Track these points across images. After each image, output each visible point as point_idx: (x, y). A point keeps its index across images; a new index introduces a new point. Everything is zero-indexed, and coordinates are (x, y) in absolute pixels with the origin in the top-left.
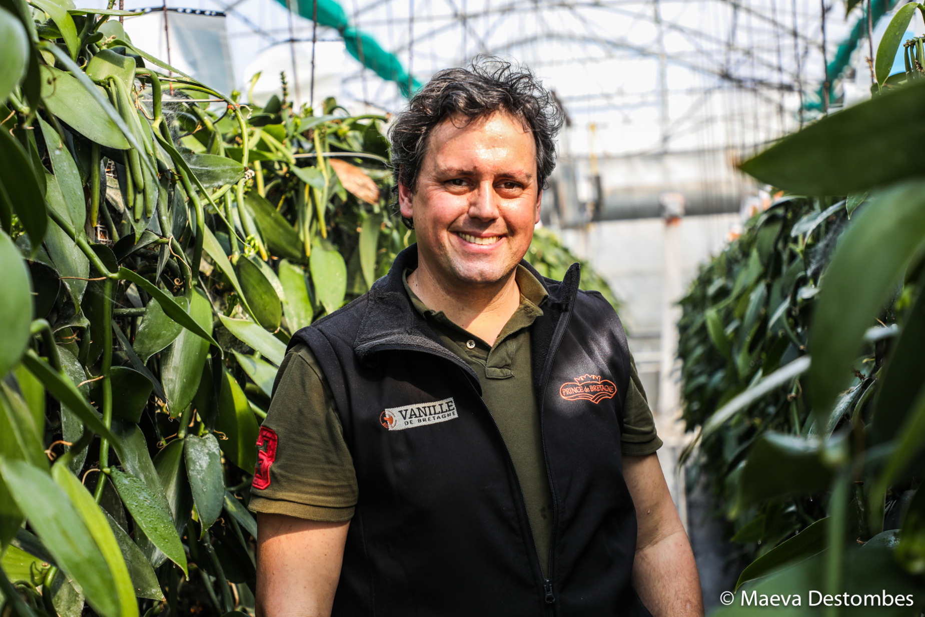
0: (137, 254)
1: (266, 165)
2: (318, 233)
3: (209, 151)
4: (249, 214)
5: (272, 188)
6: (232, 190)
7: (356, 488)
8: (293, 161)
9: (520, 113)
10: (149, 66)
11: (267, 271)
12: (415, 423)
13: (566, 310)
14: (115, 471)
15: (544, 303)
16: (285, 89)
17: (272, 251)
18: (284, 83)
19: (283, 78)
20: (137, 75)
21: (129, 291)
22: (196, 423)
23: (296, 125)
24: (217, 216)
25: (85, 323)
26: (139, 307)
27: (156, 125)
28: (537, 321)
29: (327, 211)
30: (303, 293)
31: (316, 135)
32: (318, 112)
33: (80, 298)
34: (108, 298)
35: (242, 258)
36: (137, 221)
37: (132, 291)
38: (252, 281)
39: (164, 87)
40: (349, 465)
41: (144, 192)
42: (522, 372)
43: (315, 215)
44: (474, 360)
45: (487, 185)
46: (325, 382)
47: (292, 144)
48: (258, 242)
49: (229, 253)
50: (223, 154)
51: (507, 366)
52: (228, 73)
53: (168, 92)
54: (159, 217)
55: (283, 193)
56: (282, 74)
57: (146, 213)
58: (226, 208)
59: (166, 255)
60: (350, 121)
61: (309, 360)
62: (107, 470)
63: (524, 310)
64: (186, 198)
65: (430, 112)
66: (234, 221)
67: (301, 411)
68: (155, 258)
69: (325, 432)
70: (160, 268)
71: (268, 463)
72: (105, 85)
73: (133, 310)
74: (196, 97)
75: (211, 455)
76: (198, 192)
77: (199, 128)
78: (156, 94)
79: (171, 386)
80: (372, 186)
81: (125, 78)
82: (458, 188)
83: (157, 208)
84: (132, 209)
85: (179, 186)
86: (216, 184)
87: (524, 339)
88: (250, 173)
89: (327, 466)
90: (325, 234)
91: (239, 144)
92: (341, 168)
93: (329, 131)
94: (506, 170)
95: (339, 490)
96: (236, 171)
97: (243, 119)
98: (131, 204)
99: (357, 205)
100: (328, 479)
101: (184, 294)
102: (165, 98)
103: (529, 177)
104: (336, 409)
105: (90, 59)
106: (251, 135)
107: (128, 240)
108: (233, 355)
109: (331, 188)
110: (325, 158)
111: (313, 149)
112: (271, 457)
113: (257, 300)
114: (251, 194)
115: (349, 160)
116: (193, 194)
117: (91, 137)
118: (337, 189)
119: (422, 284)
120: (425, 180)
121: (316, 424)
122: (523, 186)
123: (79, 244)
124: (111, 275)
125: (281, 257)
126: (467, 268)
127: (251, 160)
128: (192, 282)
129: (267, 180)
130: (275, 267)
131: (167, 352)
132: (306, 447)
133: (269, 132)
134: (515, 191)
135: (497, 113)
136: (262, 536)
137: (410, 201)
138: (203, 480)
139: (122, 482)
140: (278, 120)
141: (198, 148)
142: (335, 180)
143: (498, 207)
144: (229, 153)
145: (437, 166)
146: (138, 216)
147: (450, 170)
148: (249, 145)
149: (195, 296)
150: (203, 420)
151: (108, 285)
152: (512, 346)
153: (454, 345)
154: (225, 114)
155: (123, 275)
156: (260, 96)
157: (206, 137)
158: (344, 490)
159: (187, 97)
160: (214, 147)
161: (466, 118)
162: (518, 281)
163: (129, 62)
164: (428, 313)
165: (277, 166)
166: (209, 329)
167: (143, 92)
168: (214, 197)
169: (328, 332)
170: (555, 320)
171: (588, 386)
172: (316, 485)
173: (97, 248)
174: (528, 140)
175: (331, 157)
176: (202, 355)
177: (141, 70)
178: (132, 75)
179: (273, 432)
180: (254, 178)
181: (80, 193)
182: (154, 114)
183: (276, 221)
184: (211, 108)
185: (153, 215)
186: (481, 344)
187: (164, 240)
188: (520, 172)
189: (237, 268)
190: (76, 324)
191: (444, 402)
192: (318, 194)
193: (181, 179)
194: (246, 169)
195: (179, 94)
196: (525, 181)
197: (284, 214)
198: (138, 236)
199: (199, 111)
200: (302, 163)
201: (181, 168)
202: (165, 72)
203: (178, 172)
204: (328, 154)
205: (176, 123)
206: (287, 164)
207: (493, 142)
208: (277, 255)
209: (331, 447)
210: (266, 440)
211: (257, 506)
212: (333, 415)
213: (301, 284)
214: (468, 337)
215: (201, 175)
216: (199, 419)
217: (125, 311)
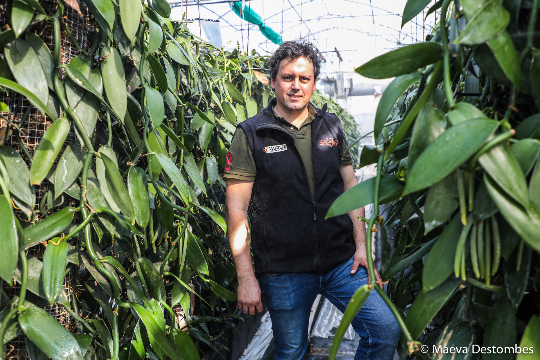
0: (191, 99)
1: (232, 72)
2: (249, 95)
3: (214, 67)
4: (226, 87)
5: (234, 79)
6: (221, 80)
7: (256, 171)
8: (241, 71)
9: (308, 56)
10: (195, 39)
11: (232, 106)
12: (274, 151)
13: (322, 118)
14: (185, 165)
15: (316, 116)
16: (238, 47)
17: (233, 100)
18: (238, 45)
19: (238, 43)
20: (192, 42)
21: (188, 111)
22: (209, 154)
23: (242, 59)
24: (216, 88)
25: (176, 119)
26: (191, 115)
27: (197, 58)
28: (313, 121)
29: (252, 88)
30: (243, 114)
31: (248, 62)
32: (250, 54)
33: (174, 112)
34: (183, 112)
35: (224, 101)
36: (191, 88)
37: (189, 111)
38: (227, 109)
39: (200, 45)
40: (254, 164)
41: (194, 79)
42: (308, 137)
43: (248, 89)
44: (293, 132)
45: (297, 79)
46: (247, 138)
47: (241, 65)
48: (229, 96)
49: (220, 100)
50: (218, 68)
51: (303, 135)
52: (220, 41)
53: (201, 47)
54: (198, 88)
55: (237, 81)
56: (238, 42)
57: (194, 85)
58: (219, 85)
59: (200, 99)
60: (260, 57)
61: (242, 132)
62: (182, 164)
63: (310, 117)
64: (206, 82)
65: (280, 56)
66: (221, 90)
67: (239, 148)
68: (197, 101)
69: (246, 154)
70: (198, 103)
71: (229, 163)
72: (182, 45)
73: (190, 117)
74: (210, 49)
75: (213, 163)
76: (210, 80)
77: (211, 59)
78: (197, 48)
79: (201, 140)
80: (267, 79)
81: (188, 43)
82: (288, 80)
83: (198, 85)
84: (190, 84)
85: (204, 78)
86: (216, 77)
87: (309, 126)
88: (227, 74)
89: (247, 164)
90: (251, 95)
91: (223, 65)
92: (257, 74)
93: (253, 61)
94: (303, 75)
95: (250, 171)
96: (222, 73)
97: (225, 56)
98: (190, 83)
99: (262, 86)
100: (247, 168)
101: (206, 112)
102: (200, 49)
103: (310, 76)
104: (250, 147)
105: (177, 37)
106: (227, 62)
107: (189, 94)
108: (221, 132)
109: (253, 80)
110: (251, 70)
111: (247, 67)
112: (230, 161)
113: (228, 115)
114: (227, 81)
115: (259, 71)
116: (209, 80)
117: (178, 61)
118: (255, 80)
119: (277, 110)
120: (278, 77)
121: (243, 151)
122: (308, 79)
123: (174, 95)
124: (184, 105)
125: (237, 102)
126: (291, 105)
127: (227, 70)
128: (208, 108)
129: (232, 77)
130: (235, 106)
131: (200, 129)
132: (241, 158)
133: (233, 61)
134: (306, 81)
135: (301, 57)
136: (227, 185)
137: (274, 84)
138: (211, 170)
139: (187, 168)
140: (236, 57)
141: (210, 66)
142: (254, 77)
143: (300, 86)
144: (220, 67)
145: (282, 73)
146: (192, 87)
147: (286, 74)
148: (227, 65)
149: (209, 112)
150: (211, 152)
151: (183, 108)
152: (305, 128)
153: (287, 128)
154: (219, 55)
155: (188, 105)
156: (230, 49)
157: (213, 62)
158: (252, 171)
159: (207, 49)
160: (215, 65)
161: (291, 58)
162: (308, 108)
163: (189, 37)
164: (279, 118)
165: (236, 72)
166: (214, 122)
167: (193, 47)
168: (215, 82)
169: (248, 124)
170: (319, 121)
171: (329, 141)
172: (243, 170)
173: (179, 96)
174: (311, 65)
175: (254, 70)
176: (211, 132)
177: (193, 40)
178: (190, 42)
179: (231, 154)
180: (228, 76)
181: (175, 79)
182: (197, 54)
183: (235, 90)
184: (214, 53)
185: (196, 87)
186: (295, 128)
187: (200, 94)
188: (307, 75)
189: (222, 105)
190: (173, 120)
191: (283, 145)
192: (249, 81)
193: (205, 75)
194: (225, 73)
195: (204, 48)
196: (309, 78)
197: (238, 88)
198: (192, 93)
199: (211, 54)
200: (244, 71)
201: (205, 72)
202: (200, 41)
203: (204, 73)
204: (252, 68)
205: (203, 58)
206: (239, 72)
207: (300, 66)
208: (235, 102)
209: (248, 158)
210: (229, 156)
211: (226, 176)
212: (249, 148)
213: (243, 111)
214: (291, 125)
215: (211, 74)
216: (210, 153)
217: (188, 117)
